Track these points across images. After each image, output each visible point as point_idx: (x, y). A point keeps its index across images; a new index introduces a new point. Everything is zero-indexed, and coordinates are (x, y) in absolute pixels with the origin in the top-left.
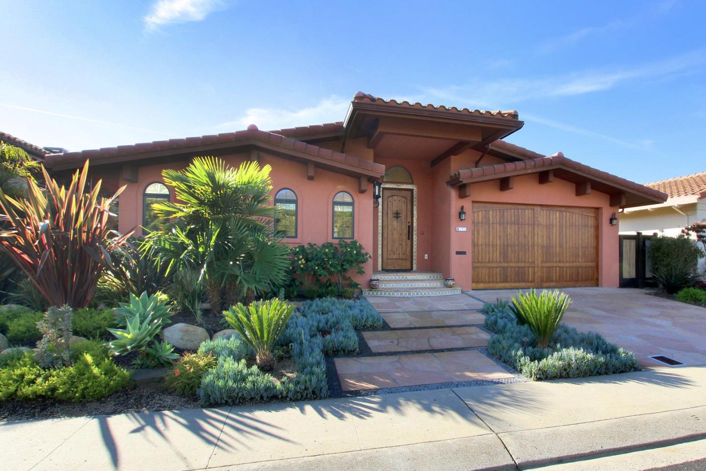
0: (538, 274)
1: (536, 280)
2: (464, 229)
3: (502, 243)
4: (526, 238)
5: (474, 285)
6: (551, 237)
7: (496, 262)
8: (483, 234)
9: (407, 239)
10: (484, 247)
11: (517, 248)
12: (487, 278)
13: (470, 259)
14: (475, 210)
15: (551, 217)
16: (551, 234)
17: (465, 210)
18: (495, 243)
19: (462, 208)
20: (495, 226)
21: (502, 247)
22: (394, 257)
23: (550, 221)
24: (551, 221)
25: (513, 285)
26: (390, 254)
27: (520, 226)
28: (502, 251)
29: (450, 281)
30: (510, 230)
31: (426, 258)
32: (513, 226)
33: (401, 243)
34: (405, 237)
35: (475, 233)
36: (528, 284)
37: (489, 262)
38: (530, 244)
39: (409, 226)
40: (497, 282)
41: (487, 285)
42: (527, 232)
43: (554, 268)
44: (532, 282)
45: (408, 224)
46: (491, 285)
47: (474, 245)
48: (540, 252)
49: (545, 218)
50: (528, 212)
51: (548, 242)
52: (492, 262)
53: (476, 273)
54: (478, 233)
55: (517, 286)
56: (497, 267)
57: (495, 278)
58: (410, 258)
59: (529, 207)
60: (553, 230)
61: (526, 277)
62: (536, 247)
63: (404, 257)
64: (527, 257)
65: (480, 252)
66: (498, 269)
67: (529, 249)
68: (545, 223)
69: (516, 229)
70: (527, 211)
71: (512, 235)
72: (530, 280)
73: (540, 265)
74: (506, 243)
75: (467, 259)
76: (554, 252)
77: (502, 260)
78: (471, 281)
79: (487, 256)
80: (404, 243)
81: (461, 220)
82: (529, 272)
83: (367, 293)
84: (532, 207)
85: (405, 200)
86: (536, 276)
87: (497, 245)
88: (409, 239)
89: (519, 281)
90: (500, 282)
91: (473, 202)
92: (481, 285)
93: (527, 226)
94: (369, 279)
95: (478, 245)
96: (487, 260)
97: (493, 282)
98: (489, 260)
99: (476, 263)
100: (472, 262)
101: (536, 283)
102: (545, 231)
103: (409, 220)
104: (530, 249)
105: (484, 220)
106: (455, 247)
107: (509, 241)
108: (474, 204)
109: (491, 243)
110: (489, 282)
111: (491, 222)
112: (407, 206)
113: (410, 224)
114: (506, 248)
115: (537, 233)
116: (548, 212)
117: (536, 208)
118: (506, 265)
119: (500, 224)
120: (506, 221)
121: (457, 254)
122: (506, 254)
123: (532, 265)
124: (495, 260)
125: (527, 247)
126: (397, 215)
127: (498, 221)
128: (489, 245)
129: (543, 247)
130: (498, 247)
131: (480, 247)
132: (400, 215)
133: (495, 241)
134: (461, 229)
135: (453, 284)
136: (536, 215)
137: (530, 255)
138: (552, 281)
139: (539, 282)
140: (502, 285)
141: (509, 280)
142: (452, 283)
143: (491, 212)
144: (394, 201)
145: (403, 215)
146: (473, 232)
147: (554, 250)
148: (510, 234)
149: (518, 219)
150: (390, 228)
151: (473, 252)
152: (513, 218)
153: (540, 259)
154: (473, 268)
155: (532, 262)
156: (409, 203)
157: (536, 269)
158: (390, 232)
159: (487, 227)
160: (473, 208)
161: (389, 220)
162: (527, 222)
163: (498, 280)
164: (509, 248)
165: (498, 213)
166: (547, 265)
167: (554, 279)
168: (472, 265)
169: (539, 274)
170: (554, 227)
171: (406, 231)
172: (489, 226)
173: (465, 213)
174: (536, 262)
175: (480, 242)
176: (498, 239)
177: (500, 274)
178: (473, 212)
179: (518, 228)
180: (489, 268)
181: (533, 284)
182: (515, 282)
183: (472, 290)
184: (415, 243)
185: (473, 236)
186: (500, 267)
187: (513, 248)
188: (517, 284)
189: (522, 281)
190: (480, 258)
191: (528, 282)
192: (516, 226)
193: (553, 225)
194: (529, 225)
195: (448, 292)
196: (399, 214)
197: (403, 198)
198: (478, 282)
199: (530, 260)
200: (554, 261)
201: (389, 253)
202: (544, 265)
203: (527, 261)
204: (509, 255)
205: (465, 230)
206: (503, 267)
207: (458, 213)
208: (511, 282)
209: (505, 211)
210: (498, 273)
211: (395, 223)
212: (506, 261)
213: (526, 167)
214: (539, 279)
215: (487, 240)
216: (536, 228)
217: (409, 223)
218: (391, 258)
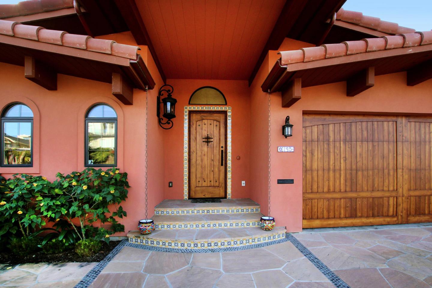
0: (403, 206)
1: (400, 213)
2: (291, 149)
3: (348, 166)
4: (385, 160)
5: (306, 222)
6: (422, 157)
7: (340, 191)
8: (320, 156)
9: (220, 165)
10: (320, 173)
11: (371, 173)
12: (325, 212)
13: (301, 188)
14: (308, 124)
15: (423, 132)
16: (422, 153)
17: (291, 122)
18: (337, 167)
19: (287, 119)
20: (337, 144)
21: (348, 172)
22: (204, 184)
23: (420, 136)
24: (423, 136)
25: (364, 220)
26: (199, 181)
27: (376, 144)
28: (348, 176)
29: (267, 222)
30: (361, 149)
31: (243, 185)
32: (365, 143)
33: (212, 169)
34: (218, 164)
35: (308, 154)
36: (388, 219)
37: (329, 192)
38: (391, 166)
39: (222, 151)
40: (340, 218)
41: (325, 223)
42: (386, 151)
43: (427, 198)
44: (393, 216)
45: (221, 149)
46: (332, 222)
47: (306, 170)
48: (406, 177)
49: (413, 132)
50: (388, 126)
51: (418, 163)
52: (334, 192)
53: (309, 207)
54: (312, 154)
55: (370, 222)
56: (340, 199)
57: (337, 213)
58: (223, 185)
59: (390, 118)
60: (425, 148)
61: (385, 209)
62: (400, 171)
63: (217, 184)
64: (386, 184)
65: (316, 179)
66: (342, 200)
67: (389, 174)
68: (412, 139)
69: (370, 148)
70: (385, 124)
71: (364, 156)
72: (391, 213)
73: (406, 193)
74: (354, 167)
75: (296, 190)
76: (426, 177)
77: (348, 189)
78: (302, 218)
79: (326, 183)
80: (216, 169)
81: (286, 137)
82: (388, 202)
83: (134, 240)
84: (394, 119)
85: (218, 123)
86: (400, 208)
87: (340, 170)
88: (222, 165)
89: (373, 216)
90: (346, 218)
91: (305, 113)
92: (317, 223)
93: (385, 144)
94: (137, 220)
95: (312, 170)
96: (326, 189)
97: (334, 218)
98: (329, 189)
99: (309, 193)
100: (303, 193)
101: (400, 217)
102: (413, 149)
103: (223, 144)
104: (391, 173)
105: (321, 138)
106: (275, 174)
107: (359, 164)
108: (306, 117)
109: (331, 167)
110: (328, 218)
111: (331, 139)
112: (220, 130)
113: (224, 149)
114: (354, 172)
115: (401, 152)
116: (417, 124)
117: (399, 120)
118: (354, 195)
119: (345, 141)
120: (354, 137)
121: (278, 183)
122: (355, 180)
123: (394, 194)
124: (337, 189)
125: (386, 171)
126: (208, 140)
127: (342, 138)
128: (329, 170)
129: (410, 170)
130: (342, 172)
131: (315, 174)
132: (211, 140)
133: (337, 164)
134: (285, 149)
135: (273, 226)
136: (399, 129)
137: (391, 180)
138: (424, 214)
139: (404, 216)
140: (349, 221)
141: (359, 214)
142: (269, 225)
143: (331, 127)
144: (203, 125)
145: (215, 140)
146: (304, 154)
147: (427, 174)
148: (361, 155)
149: (373, 135)
150: (199, 153)
151: (305, 179)
152: (365, 133)
153: (406, 187)
154: (304, 200)
155: (394, 190)
156: (222, 126)
157: (400, 200)
158: (199, 159)
159: (326, 146)
160: (304, 121)
161: (198, 145)
162: (386, 138)
163: (342, 216)
164: (360, 173)
165: (342, 128)
166: (417, 193)
167: (427, 212)
168: (303, 197)
169: (405, 205)
170: (427, 143)
171: (218, 157)
172: (329, 145)
173: (291, 126)
174: (400, 190)
175: (315, 166)
176: (342, 161)
177: (346, 207)
178: (305, 127)
179: (373, 146)
180: (328, 200)
181: (395, 219)
182: (368, 217)
183: (303, 229)
184: (229, 169)
185: (304, 158)
186: (344, 198)
187: (365, 173)
188: (371, 220)
189: (378, 216)
190: (315, 187)
191: (388, 216)
192: (370, 144)
193: (425, 142)
194: (388, 141)
195: (263, 237)
196: (210, 138)
197: (215, 122)
198: (311, 218)
199: (391, 188)
200: (427, 188)
201: (197, 181)
202: (412, 193)
203: (386, 189)
204: (360, 182)
205: (293, 151)
206: (351, 199)
207: (281, 128)
208: (361, 217)
209: (353, 125)
210: (342, 205)
211: (205, 148)
212: (354, 189)
213: (404, 44)
214: (404, 212)
215: (326, 164)
216: (399, 144)
217: (222, 147)
218: (200, 185)
